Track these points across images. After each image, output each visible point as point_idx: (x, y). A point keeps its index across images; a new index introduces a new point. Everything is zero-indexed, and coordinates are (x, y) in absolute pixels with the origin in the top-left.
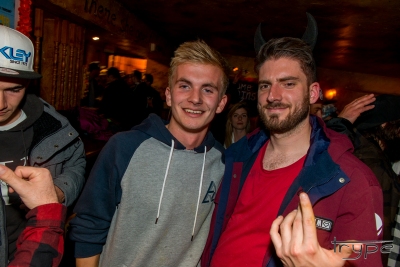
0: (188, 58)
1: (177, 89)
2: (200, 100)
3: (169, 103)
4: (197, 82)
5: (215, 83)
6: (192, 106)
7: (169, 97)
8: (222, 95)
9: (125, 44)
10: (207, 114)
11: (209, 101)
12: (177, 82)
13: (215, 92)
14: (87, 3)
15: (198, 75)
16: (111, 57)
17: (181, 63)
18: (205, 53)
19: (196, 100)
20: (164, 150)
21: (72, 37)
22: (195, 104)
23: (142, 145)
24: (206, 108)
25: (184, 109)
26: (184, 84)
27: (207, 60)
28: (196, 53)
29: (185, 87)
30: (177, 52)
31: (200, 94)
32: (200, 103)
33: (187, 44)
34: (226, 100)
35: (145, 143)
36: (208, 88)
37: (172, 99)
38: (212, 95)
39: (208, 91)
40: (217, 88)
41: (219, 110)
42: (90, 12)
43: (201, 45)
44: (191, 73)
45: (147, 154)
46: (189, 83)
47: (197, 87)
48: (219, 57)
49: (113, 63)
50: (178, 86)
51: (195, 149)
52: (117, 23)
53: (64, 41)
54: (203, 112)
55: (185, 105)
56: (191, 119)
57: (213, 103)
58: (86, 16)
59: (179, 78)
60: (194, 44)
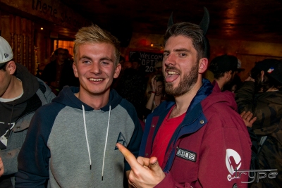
0: (86, 39)
1: (81, 64)
2: (99, 70)
3: (76, 75)
4: (96, 57)
5: (109, 56)
6: (94, 76)
7: (75, 70)
8: (116, 64)
9: (66, 31)
10: (107, 81)
11: (107, 70)
12: (80, 59)
13: (111, 63)
14: (33, 2)
15: (96, 52)
16: (55, 41)
17: (81, 44)
18: (99, 34)
19: (97, 71)
20: (77, 114)
21: (24, 28)
22: (96, 74)
23: (60, 114)
24: (106, 76)
25: (88, 79)
26: (86, 60)
27: (101, 40)
28: (92, 36)
29: (87, 62)
30: (77, 35)
31: (99, 66)
32: (100, 72)
33: (84, 28)
34: (120, 67)
35: (62, 111)
36: (105, 61)
37: (78, 72)
38: (109, 66)
39: (104, 63)
40: (111, 60)
41: (116, 76)
42: (37, 9)
43: (94, 29)
44: (90, 51)
45: (65, 120)
46: (89, 59)
47: (96, 62)
48: (110, 36)
49: (57, 46)
50: (81, 62)
51: (102, 109)
52: (58, 16)
53: (18, 32)
54: (104, 79)
55: (89, 75)
56: (95, 86)
57: (111, 71)
58: (34, 13)
59: (81, 56)
60: (90, 28)
